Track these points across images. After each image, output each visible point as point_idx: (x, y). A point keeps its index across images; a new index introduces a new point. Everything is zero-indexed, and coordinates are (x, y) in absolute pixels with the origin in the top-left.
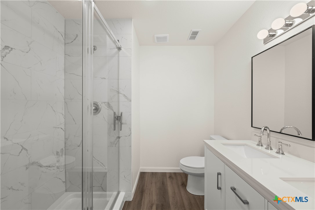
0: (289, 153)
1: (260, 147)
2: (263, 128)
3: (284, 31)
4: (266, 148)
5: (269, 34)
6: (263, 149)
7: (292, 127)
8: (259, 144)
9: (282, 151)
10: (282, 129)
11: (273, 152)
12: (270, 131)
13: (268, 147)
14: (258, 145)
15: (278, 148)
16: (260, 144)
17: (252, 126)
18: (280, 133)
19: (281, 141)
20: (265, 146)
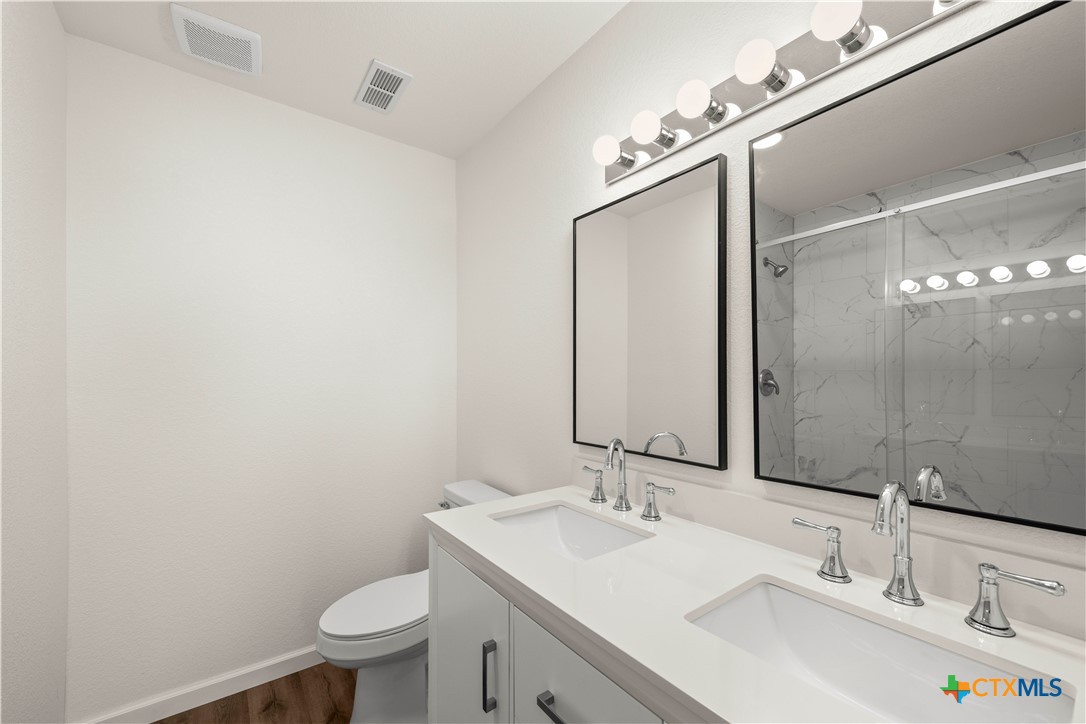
0: (670, 511)
1: (599, 507)
2: (612, 445)
3: (652, 157)
4: (616, 508)
5: (621, 157)
6: (605, 509)
7: (666, 433)
8: (597, 495)
9: (656, 511)
10: (649, 444)
11: (633, 517)
12: (626, 451)
13: (621, 504)
14: (594, 500)
15: (645, 503)
16: (599, 496)
17: (575, 441)
18: (645, 454)
19: (651, 479)
20: (612, 501)
